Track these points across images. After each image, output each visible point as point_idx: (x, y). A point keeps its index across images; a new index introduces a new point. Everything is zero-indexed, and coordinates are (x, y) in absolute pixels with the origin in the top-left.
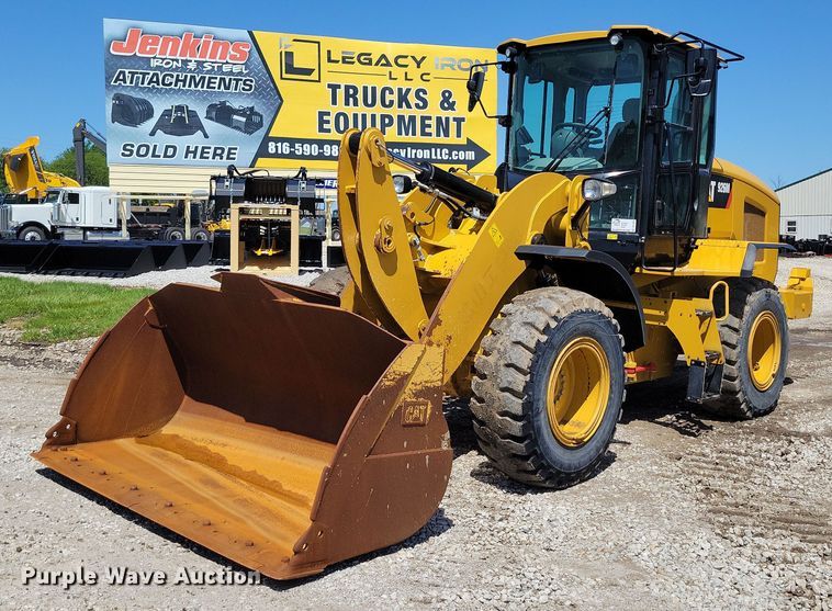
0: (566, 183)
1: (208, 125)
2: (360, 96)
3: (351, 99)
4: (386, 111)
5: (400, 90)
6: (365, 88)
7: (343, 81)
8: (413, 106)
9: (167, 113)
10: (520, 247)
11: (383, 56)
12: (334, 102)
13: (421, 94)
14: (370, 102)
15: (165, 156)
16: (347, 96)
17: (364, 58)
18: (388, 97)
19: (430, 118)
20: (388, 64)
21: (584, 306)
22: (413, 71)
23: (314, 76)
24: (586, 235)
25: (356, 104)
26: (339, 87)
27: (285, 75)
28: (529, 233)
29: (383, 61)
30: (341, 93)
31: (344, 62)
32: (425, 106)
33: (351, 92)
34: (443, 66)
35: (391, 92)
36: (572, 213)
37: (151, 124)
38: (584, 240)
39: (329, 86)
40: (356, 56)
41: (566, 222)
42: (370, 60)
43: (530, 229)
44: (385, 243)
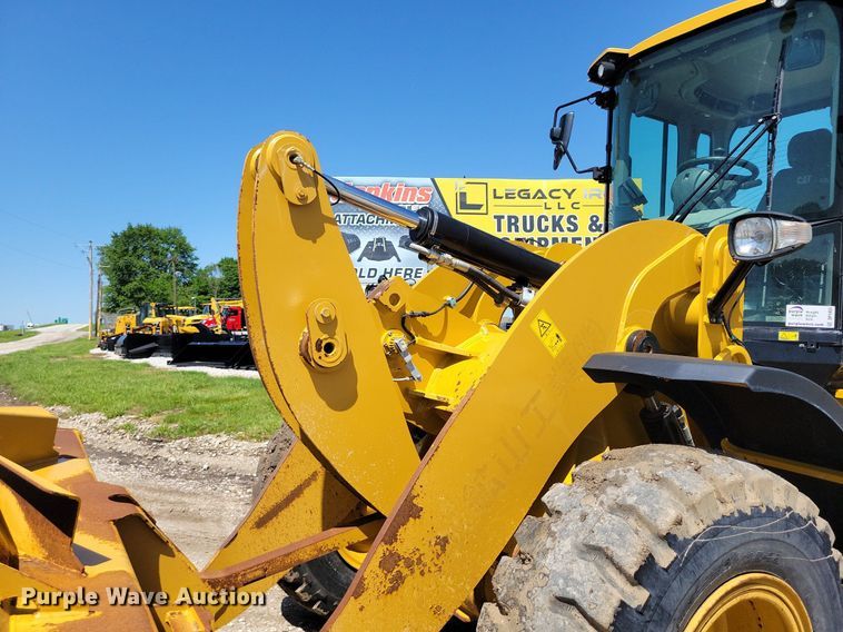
0: (696, 240)
1: (401, 252)
2: (520, 224)
3: (513, 227)
4: (542, 235)
5: (554, 217)
6: (525, 218)
7: (506, 212)
8: (565, 229)
9: (371, 244)
10: (594, 358)
11: (539, 191)
12: (499, 230)
13: (572, 220)
14: (528, 228)
15: (369, 276)
16: (510, 224)
17: (525, 194)
18: (544, 223)
19: (580, 239)
20: (544, 197)
21: (749, 501)
22: (565, 201)
23: (483, 210)
24: (738, 333)
25: (517, 230)
26: (503, 217)
27: (460, 211)
28: (622, 329)
29: (539, 195)
30: (504, 222)
31: (507, 197)
32: (576, 228)
33: (513, 221)
34: (591, 195)
35: (547, 220)
36: (709, 292)
37: (358, 253)
38: (736, 341)
39: (495, 217)
40: (516, 192)
41: (697, 311)
42: (529, 195)
43: (623, 323)
44: (319, 350)
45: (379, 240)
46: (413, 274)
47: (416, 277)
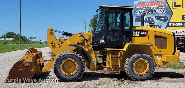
1: (155, 20)
23: (181, 7)
27: (174, 8)
28: (77, 42)
45: (149, 17)
46: (159, 27)
47: (160, 27)
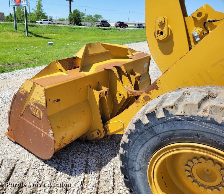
44: (158, 34)
